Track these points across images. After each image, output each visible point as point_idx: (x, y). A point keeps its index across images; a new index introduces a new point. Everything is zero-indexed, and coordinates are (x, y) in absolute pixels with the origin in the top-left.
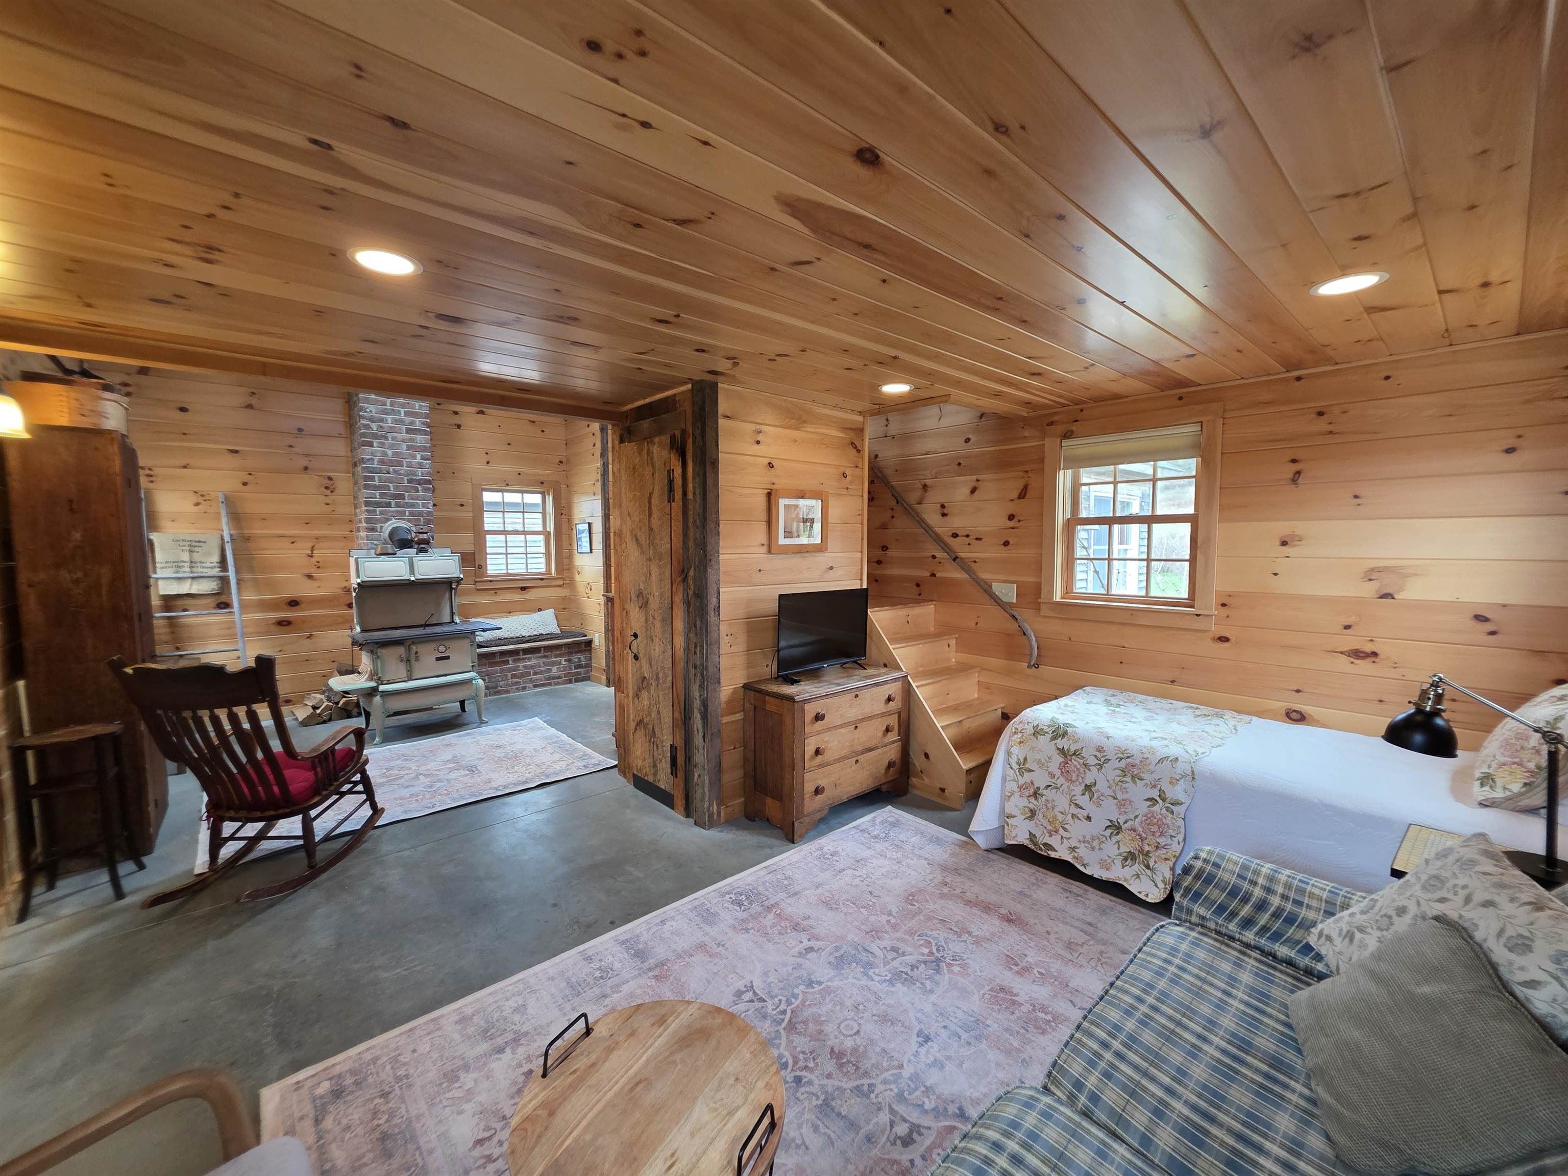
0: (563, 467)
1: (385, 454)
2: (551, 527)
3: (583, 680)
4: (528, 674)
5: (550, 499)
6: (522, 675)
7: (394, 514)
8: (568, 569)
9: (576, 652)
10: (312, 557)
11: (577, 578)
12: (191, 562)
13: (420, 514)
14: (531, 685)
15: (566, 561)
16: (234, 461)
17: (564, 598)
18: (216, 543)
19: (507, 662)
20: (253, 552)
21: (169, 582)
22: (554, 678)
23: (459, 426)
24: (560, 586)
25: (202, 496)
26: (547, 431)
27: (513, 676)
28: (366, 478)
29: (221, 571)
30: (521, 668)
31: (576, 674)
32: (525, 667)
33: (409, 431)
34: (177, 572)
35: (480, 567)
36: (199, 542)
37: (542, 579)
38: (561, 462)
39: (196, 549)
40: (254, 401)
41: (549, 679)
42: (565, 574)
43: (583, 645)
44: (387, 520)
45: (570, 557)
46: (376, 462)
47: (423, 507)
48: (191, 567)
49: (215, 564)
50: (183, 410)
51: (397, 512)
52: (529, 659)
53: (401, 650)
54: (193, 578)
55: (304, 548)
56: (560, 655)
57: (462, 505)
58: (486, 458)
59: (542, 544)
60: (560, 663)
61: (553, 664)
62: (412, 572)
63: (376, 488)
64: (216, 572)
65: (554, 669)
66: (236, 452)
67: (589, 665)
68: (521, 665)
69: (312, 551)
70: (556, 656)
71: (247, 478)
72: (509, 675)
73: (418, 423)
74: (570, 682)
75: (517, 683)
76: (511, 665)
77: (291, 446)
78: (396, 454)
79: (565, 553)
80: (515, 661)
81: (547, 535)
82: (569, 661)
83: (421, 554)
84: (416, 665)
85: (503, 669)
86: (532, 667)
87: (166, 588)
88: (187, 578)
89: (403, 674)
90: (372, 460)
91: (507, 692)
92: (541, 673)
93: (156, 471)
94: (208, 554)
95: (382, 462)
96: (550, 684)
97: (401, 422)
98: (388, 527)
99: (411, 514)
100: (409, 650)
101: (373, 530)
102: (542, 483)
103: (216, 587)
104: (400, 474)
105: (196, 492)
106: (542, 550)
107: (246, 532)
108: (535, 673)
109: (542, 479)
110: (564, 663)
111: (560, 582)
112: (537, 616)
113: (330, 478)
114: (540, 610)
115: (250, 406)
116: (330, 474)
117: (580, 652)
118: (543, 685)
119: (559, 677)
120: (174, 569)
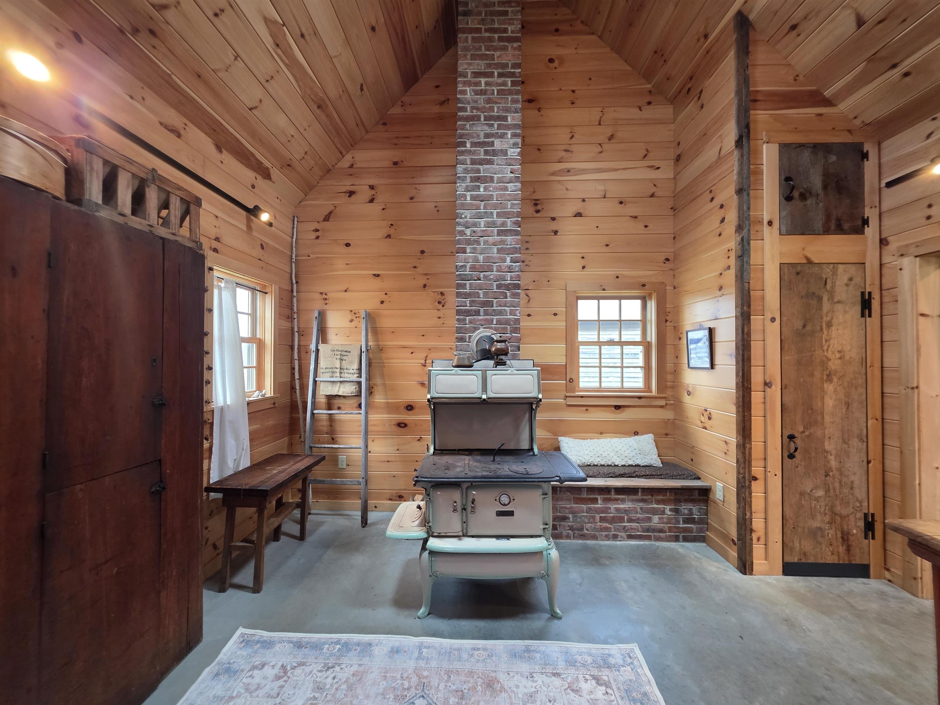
0: (669, 265)
1: (476, 260)
2: (652, 337)
3: (694, 540)
4: (621, 520)
5: (652, 306)
6: (613, 520)
7: (483, 323)
8: (673, 387)
9: (686, 501)
10: (425, 366)
11: (687, 399)
12: (341, 369)
13: (507, 322)
14: (624, 534)
15: (669, 377)
16: (376, 283)
17: (666, 422)
18: (356, 353)
19: (595, 501)
20: (385, 361)
21: (327, 384)
22: (654, 530)
23: (556, 232)
24: (662, 407)
25: (355, 314)
26: (651, 226)
27: (602, 519)
28: (459, 286)
29: (358, 377)
30: (612, 510)
31: (685, 530)
32: (617, 510)
33: (500, 233)
34: (332, 377)
35: (571, 381)
36: (346, 352)
37: (640, 398)
38: (667, 260)
39: (345, 358)
40: (392, 231)
41: (648, 530)
42: (669, 393)
43: (696, 493)
44: (476, 329)
45: (676, 372)
46: (468, 269)
47: (511, 314)
48: (341, 373)
49: (355, 371)
50: (348, 245)
51: (486, 320)
52: (623, 501)
53: (456, 495)
54: (341, 382)
55: (419, 358)
56: (664, 502)
57: (555, 314)
58: (582, 262)
59: (641, 356)
60: (663, 512)
61: (654, 512)
62: (485, 389)
63: (467, 296)
64: (354, 378)
65: (656, 519)
66: (378, 275)
67: (704, 522)
68: (613, 506)
69: (425, 361)
70: (658, 502)
71: (384, 297)
72: (598, 517)
73: (509, 224)
74: (676, 539)
75: (607, 529)
76: (600, 505)
77: (415, 267)
78: (487, 259)
79: (669, 366)
80: (605, 500)
81: (647, 347)
82: (676, 511)
83: (499, 367)
84: (472, 519)
85: (590, 509)
86: (626, 511)
87: (325, 390)
88: (338, 382)
89: (457, 528)
90: (464, 266)
91: (595, 537)
92: (637, 520)
93: (330, 295)
94: (351, 362)
95: (473, 268)
96: (648, 538)
97: (492, 224)
98: (477, 335)
99: (499, 322)
100: (464, 495)
101: (462, 339)
102: (644, 285)
103: (354, 391)
104: (490, 280)
105: (351, 311)
106: (640, 362)
107: (380, 343)
108: (630, 520)
109: (643, 280)
110: (669, 513)
111: (663, 403)
112: (632, 441)
113: (442, 294)
114: (636, 433)
115: (389, 236)
116: (442, 290)
117: (693, 501)
118: (639, 537)
119: (661, 531)
120: (330, 374)
